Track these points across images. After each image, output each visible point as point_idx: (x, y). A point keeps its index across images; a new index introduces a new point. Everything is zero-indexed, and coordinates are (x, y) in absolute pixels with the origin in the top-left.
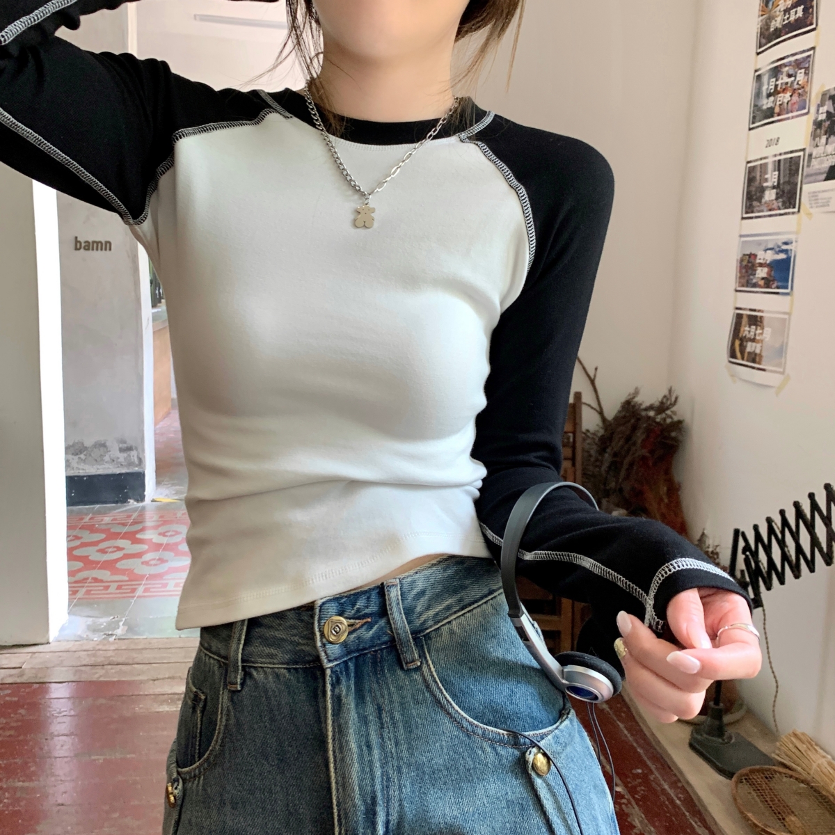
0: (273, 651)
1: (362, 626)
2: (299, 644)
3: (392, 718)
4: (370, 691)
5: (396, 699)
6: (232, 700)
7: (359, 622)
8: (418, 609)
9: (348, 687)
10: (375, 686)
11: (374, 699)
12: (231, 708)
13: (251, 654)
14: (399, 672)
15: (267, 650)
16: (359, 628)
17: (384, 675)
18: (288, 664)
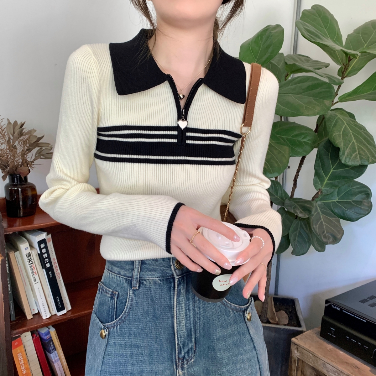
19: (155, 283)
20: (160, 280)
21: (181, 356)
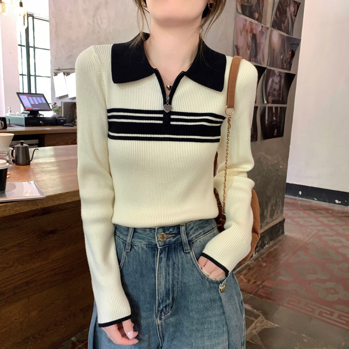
0: (141, 241)
1: (172, 237)
2: (150, 239)
3: (178, 267)
4: (172, 257)
5: (180, 260)
6: (127, 254)
7: (170, 236)
8: (191, 233)
9: (165, 255)
10: (174, 256)
11: (173, 260)
12: (126, 257)
13: (134, 241)
14: (182, 253)
15: (139, 240)
16: (171, 237)
17: (177, 253)
18: (146, 245)
19: (143, 248)
20: (147, 247)
21: (160, 309)
